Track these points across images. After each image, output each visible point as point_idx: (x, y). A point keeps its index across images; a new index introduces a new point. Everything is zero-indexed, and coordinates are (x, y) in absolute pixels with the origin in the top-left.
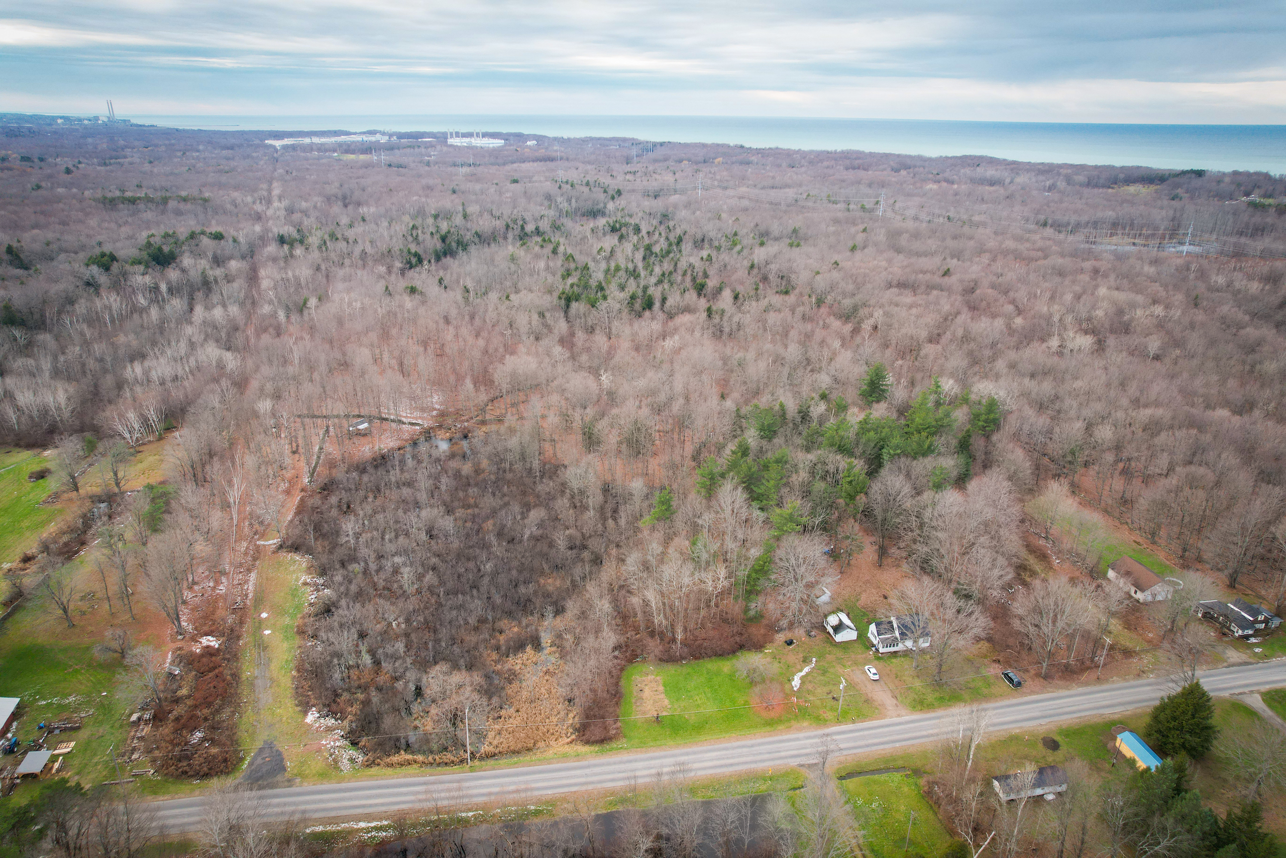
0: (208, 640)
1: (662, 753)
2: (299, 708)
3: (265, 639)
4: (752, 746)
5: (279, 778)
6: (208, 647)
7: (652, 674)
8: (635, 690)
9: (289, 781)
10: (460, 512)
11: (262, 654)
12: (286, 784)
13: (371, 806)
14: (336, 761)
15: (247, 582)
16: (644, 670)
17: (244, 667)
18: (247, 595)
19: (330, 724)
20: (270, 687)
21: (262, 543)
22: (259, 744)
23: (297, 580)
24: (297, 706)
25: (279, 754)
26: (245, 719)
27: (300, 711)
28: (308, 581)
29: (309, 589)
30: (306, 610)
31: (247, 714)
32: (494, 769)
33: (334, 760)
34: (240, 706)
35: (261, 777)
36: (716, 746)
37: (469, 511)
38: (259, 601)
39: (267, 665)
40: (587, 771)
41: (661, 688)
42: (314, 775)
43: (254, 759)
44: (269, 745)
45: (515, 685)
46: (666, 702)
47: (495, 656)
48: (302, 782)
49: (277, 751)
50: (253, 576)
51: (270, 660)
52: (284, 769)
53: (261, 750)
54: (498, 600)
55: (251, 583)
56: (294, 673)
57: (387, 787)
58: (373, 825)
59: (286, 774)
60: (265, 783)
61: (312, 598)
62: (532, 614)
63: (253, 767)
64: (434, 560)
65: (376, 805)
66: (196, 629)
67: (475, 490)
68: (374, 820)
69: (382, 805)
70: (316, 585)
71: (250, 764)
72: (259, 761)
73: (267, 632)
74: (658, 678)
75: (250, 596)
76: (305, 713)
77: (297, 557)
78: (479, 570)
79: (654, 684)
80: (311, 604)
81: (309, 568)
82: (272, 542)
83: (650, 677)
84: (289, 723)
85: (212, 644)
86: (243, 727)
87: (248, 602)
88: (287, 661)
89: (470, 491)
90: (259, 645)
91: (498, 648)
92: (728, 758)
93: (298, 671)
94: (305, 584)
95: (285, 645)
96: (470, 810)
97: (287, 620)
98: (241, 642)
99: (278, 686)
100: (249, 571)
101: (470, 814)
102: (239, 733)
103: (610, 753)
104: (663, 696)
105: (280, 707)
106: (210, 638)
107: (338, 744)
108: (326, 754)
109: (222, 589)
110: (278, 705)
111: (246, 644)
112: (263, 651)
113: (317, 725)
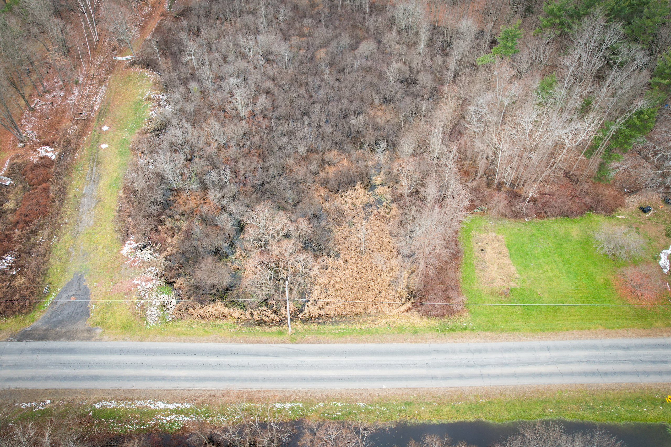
0: (46, 151)
1: (517, 344)
2: (118, 235)
3: (101, 153)
4: (627, 348)
5: (80, 326)
6: (43, 158)
7: (493, 231)
8: (476, 249)
9: (89, 331)
10: (295, 40)
11: (94, 169)
12: (85, 334)
13: (173, 379)
14: (143, 309)
15: (96, 94)
16: (483, 224)
17: (74, 183)
18: (92, 107)
19: (145, 259)
20: (95, 207)
21: (118, 58)
22: (69, 276)
23: (142, 95)
24: (116, 232)
25: (86, 292)
26: (61, 244)
27: (118, 239)
28: (152, 96)
29: (151, 104)
30: (145, 126)
31: (65, 238)
32: (318, 342)
33: (142, 306)
34: (60, 228)
35: (61, 322)
36: (582, 342)
37: (304, 39)
38: (103, 113)
39: (96, 182)
40: (428, 359)
41: (505, 251)
42: (117, 326)
43: (60, 295)
44: (79, 278)
45: (344, 228)
46: (513, 269)
47: (323, 191)
48: (103, 334)
49: (85, 288)
50: (103, 88)
51: (100, 176)
52: (87, 314)
53: (68, 286)
54: (328, 129)
55: (99, 96)
56: (121, 193)
57: (195, 353)
58: (172, 407)
59: (88, 321)
60: (64, 330)
61: (153, 113)
62: (362, 147)
63: (56, 307)
64: (269, 84)
65: (179, 379)
66: (39, 137)
67: (310, 20)
68: (174, 400)
69: (186, 379)
70: (159, 100)
71: (54, 303)
72: (63, 300)
73: (104, 146)
74: (500, 237)
75: (97, 107)
76: (123, 242)
77: (147, 73)
78: (311, 97)
79: (496, 244)
80: (150, 120)
81: (155, 84)
82: (127, 58)
83: (492, 235)
84: (104, 253)
85: (49, 155)
86: (57, 254)
87: (92, 114)
88: (117, 179)
89: (305, 21)
90: (94, 159)
91: (325, 183)
92: (600, 362)
93: (125, 192)
94: (149, 99)
95: (118, 161)
96: (287, 400)
97: (126, 135)
98: (77, 156)
99: (103, 206)
100: (100, 83)
101: (288, 406)
102: (51, 261)
103: (454, 334)
104: (508, 261)
105: (99, 233)
106: (48, 148)
107: (150, 285)
108: (135, 299)
109: (72, 100)
110: (98, 230)
111: (80, 158)
112: (97, 165)
113: (132, 258)
